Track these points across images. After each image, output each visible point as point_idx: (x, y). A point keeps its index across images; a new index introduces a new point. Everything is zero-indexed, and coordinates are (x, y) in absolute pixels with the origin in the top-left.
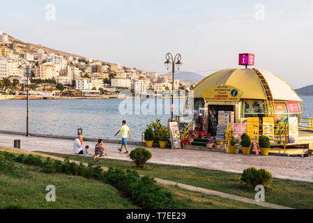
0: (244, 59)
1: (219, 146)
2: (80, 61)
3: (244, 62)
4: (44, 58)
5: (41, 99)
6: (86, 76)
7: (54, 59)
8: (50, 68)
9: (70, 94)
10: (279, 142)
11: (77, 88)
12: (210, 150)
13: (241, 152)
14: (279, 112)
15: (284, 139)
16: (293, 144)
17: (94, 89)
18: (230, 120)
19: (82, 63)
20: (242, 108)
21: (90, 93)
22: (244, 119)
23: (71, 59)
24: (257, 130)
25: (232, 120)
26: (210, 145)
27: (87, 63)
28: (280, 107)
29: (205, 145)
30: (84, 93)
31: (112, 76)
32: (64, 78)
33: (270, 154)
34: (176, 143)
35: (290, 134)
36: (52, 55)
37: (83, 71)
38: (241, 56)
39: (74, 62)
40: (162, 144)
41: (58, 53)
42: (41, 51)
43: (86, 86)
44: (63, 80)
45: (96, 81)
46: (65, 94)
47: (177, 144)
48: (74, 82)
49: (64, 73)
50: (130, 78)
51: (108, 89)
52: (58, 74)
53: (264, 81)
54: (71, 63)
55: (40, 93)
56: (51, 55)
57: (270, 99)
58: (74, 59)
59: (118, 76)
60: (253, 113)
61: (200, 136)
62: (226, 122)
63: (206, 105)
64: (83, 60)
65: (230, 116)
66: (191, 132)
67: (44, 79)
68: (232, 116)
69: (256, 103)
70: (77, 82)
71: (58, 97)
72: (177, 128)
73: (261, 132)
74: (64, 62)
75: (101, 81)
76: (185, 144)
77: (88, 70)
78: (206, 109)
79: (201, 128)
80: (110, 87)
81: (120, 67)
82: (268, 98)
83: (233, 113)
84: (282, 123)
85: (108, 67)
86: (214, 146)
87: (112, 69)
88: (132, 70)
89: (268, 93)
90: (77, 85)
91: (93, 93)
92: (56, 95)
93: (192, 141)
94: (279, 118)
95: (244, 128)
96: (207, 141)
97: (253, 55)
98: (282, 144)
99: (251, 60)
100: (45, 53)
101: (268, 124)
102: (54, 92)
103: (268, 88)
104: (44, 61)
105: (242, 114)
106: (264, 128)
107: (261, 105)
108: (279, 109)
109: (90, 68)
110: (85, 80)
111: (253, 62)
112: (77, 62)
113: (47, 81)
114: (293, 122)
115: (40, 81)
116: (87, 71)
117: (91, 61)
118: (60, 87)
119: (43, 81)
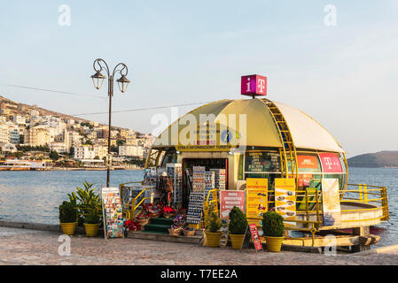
0: (249, 85)
1: (191, 233)
2: (82, 125)
3: (249, 90)
4: (37, 121)
5: (27, 170)
6: (89, 142)
7: (49, 122)
8: (43, 133)
9: (66, 164)
10: (306, 225)
11: (76, 157)
12: (175, 240)
13: (229, 244)
14: (307, 171)
15: (314, 219)
16: (331, 227)
17: (97, 158)
18: (217, 185)
19: (85, 128)
20: (240, 164)
21: (92, 163)
22: (243, 182)
23: (72, 122)
24: (264, 202)
25: (222, 183)
26: (175, 231)
27: (91, 127)
28: (307, 161)
29: (166, 231)
30: (84, 163)
31: (121, 142)
32: (60, 144)
33: (285, 248)
34: (114, 226)
35: (326, 210)
36: (49, 117)
37: (86, 137)
38: (244, 79)
39: (75, 127)
40: (90, 228)
41: (56, 115)
42: (35, 113)
43: (87, 155)
44: (58, 148)
45: (100, 148)
46: (59, 165)
47: (114, 228)
48: (72, 150)
49: (60, 139)
50: (143, 146)
51: (115, 159)
52: (52, 140)
53: (279, 117)
54: (72, 127)
55: (27, 162)
56: (47, 117)
57: (289, 146)
58: (76, 123)
59: (128, 143)
60: (260, 172)
61: (161, 215)
62: (208, 188)
63: (180, 158)
64: (87, 124)
65: (217, 178)
66: (145, 207)
67: (35, 146)
68: (222, 178)
69: (265, 153)
70: (76, 150)
71: (49, 168)
72: (117, 199)
73: (271, 206)
74: (62, 125)
75: (106, 149)
76: (132, 229)
77: (92, 136)
78: (178, 165)
79: (165, 199)
80: (117, 156)
81: (131, 132)
82: (286, 145)
83: (222, 171)
84: (311, 191)
85: (117, 132)
86: (182, 233)
87: (122, 135)
88: (147, 136)
89: (286, 137)
90: (76, 153)
91: (95, 163)
92: (47, 165)
93: (146, 222)
94: (307, 182)
95: (240, 199)
96: (170, 223)
97: (265, 78)
98: (311, 227)
99: (260, 87)
100: (41, 115)
101: (286, 191)
102: (44, 161)
103: (286, 128)
104: (37, 124)
105: (240, 174)
106: (276, 198)
107: (274, 157)
108: (307, 166)
109: (95, 134)
110: (86, 148)
111: (265, 90)
112: (79, 126)
113: (38, 148)
114: (330, 187)
115: (28, 149)
116: (90, 137)
117: (96, 125)
118: (53, 156)
119: (33, 149)
